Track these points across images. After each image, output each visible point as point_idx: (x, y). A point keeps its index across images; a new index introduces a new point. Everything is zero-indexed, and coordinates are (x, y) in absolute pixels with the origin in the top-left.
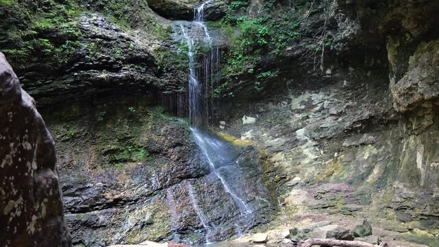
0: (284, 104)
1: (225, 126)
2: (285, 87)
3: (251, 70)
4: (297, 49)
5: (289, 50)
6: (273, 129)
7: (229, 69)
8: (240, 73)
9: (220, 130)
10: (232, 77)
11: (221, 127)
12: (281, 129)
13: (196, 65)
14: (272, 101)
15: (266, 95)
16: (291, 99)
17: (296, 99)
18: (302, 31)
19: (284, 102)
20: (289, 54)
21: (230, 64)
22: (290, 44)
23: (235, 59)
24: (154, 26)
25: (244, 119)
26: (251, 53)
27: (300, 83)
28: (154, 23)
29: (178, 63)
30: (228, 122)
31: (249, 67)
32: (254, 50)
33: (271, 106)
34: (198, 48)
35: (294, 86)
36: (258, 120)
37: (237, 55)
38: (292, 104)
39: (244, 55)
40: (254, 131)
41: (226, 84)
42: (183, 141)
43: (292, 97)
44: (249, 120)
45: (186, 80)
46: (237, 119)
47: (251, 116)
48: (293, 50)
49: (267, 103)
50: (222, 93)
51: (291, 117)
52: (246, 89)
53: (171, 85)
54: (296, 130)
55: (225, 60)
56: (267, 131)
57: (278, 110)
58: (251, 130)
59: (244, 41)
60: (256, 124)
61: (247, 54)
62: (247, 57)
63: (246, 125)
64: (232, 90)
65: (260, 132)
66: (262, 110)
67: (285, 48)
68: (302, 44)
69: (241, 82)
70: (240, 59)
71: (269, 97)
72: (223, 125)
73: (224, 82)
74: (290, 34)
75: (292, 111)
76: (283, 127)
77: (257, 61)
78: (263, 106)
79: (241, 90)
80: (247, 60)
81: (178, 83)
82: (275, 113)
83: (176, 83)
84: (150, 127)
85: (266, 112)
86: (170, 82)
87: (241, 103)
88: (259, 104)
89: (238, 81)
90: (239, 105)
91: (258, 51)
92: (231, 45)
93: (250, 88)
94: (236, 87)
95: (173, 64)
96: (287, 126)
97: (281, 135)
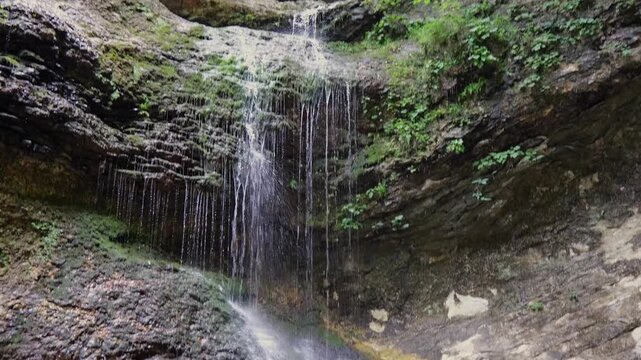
0: (578, 252)
1: (388, 323)
2: (576, 201)
3: (456, 145)
4: (597, 66)
5: (570, 74)
6: (548, 328)
7: (388, 145)
8: (421, 154)
9: (370, 335)
10: (400, 168)
11: (374, 327)
12: (578, 328)
13: (271, 119)
14: (537, 245)
15: (514, 225)
16: (600, 235)
17: (616, 232)
18: (603, 12)
19: (579, 246)
20: (571, 86)
21: (392, 134)
22: (570, 55)
23: (406, 118)
24: (149, 20)
25: (449, 302)
26: (452, 96)
27: (622, 181)
28: (150, 15)
29: (202, 102)
30: (397, 311)
31: (450, 135)
32: (459, 88)
33: (535, 259)
34: (279, 75)
35: (603, 193)
36: (497, 304)
37: (411, 108)
38: (605, 247)
39: (432, 106)
40: (487, 338)
41: (380, 188)
42: (184, 337)
43: (601, 227)
44: (470, 305)
45: (226, 150)
46: (425, 303)
47: (475, 294)
48: (583, 72)
49: (522, 252)
50: (368, 217)
51: (607, 287)
52: (446, 207)
53: (162, 156)
54: (630, 329)
55: (376, 122)
56: (528, 337)
57: (560, 271)
58: (477, 336)
59: (428, 64)
60: (491, 316)
61: (440, 102)
62: (441, 110)
63: (457, 320)
64: (402, 208)
65: (503, 343)
66: (507, 272)
67: (556, 67)
68: (609, 47)
69: (428, 183)
70: (421, 115)
71: (527, 232)
72: (381, 323)
73: (374, 184)
74: (569, 25)
75: (609, 269)
76: (584, 322)
77: (472, 118)
78: (509, 261)
79: (432, 210)
80: (441, 117)
81: (196, 155)
82: (551, 280)
83: (187, 153)
84: (35, 273)
85: (523, 278)
86: (159, 146)
87: (437, 254)
88: (495, 256)
89: (419, 179)
90: (432, 260)
91: (473, 88)
92: (392, 81)
93: (461, 205)
94: (415, 201)
95: (180, 100)
96: (599, 318)
97: (580, 350)
